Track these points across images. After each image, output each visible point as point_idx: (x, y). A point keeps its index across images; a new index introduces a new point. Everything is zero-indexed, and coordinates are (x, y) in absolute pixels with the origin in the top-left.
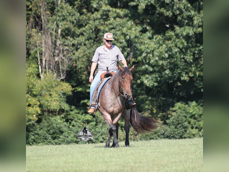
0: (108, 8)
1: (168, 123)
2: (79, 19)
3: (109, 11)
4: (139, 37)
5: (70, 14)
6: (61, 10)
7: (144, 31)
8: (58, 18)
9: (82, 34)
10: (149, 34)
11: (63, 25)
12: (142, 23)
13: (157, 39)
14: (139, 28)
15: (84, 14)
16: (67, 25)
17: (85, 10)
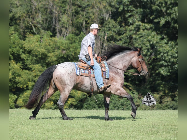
0: (140, 23)
1: (175, 100)
2: (119, 30)
3: (140, 25)
4: (159, 42)
5: (114, 27)
6: (108, 24)
7: (162, 39)
8: (106, 29)
9: (120, 40)
10: (165, 41)
11: (109, 34)
12: (161, 33)
13: (171, 44)
14: (159, 37)
15: (123, 27)
16: (111, 33)
17: (123, 24)
